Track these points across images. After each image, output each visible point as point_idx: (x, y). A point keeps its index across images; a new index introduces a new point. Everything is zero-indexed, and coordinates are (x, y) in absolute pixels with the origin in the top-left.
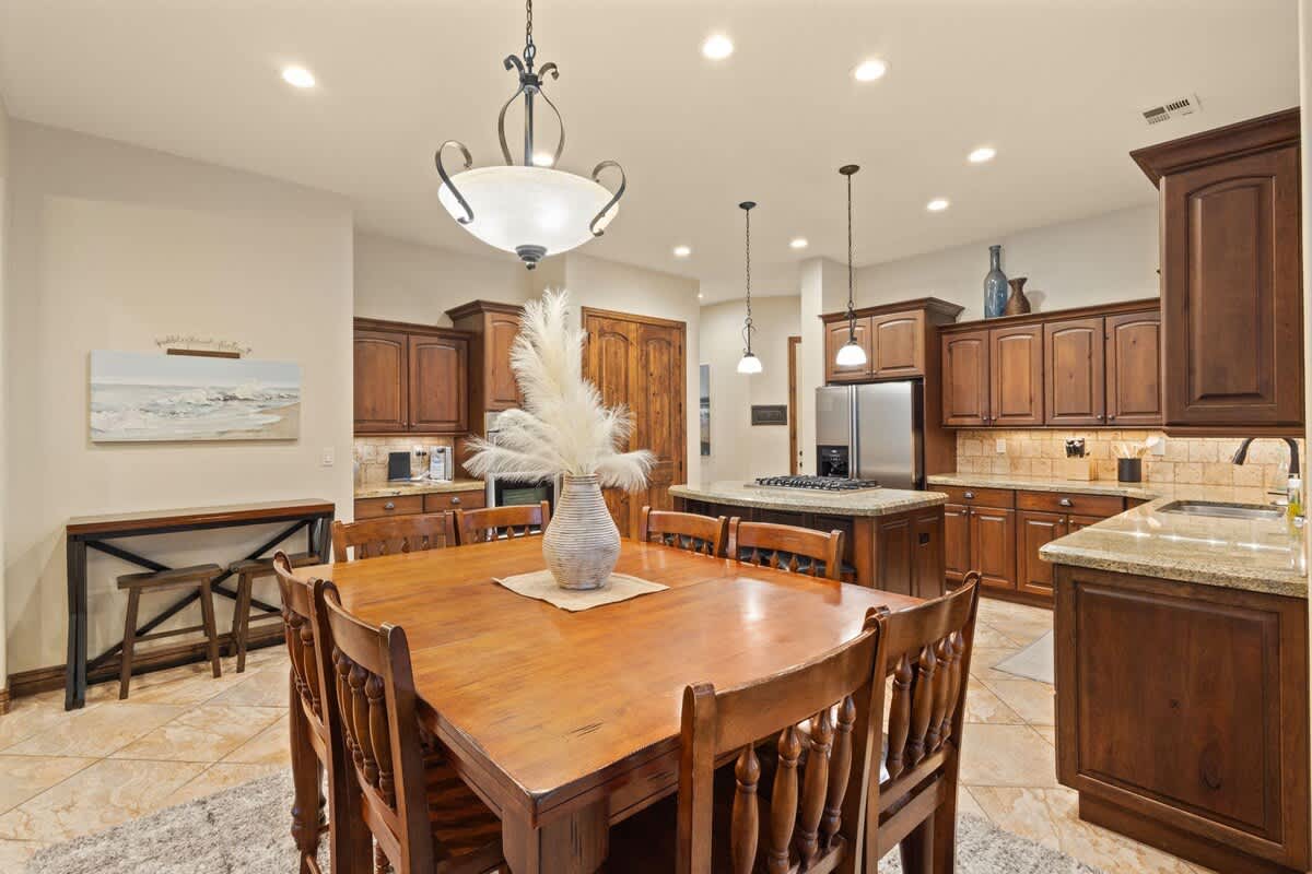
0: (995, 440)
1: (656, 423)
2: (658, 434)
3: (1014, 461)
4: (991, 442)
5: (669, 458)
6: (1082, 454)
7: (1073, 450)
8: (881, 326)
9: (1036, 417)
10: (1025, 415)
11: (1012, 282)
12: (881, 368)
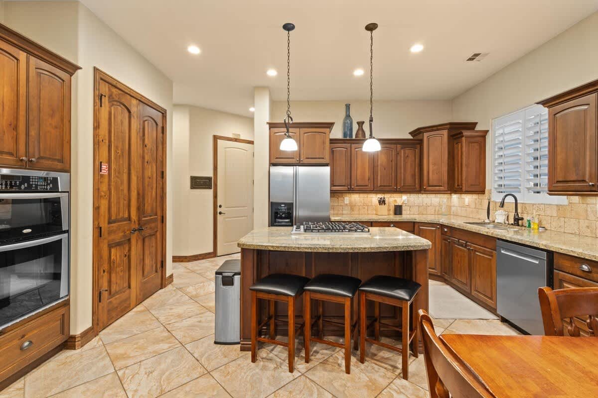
0: (344, 198)
1: (148, 185)
2: (149, 194)
3: (352, 207)
4: (342, 199)
5: (156, 215)
6: (385, 204)
7: (382, 202)
8: (306, 135)
9: (370, 187)
10: (366, 186)
11: (358, 123)
12: (305, 157)
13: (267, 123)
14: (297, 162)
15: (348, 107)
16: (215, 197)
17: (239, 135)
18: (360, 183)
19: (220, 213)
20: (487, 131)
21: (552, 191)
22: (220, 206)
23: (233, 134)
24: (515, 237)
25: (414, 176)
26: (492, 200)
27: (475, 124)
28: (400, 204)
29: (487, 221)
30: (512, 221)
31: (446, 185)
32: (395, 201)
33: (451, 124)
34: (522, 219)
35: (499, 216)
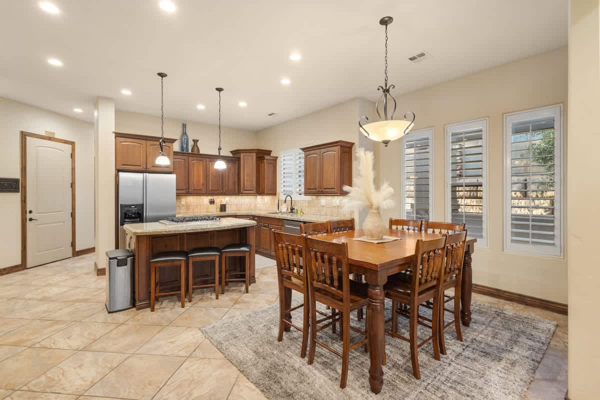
0: (181, 200)
3: (188, 207)
4: (179, 200)
6: (214, 204)
7: (212, 202)
8: (152, 146)
9: (204, 191)
10: (200, 190)
11: (194, 140)
12: (151, 166)
13: (113, 132)
14: (144, 169)
15: (184, 126)
16: (24, 201)
17: (54, 133)
18: (196, 188)
19: (31, 220)
20: (277, 157)
21: (306, 193)
22: (31, 212)
23: (46, 132)
24: (292, 217)
25: (234, 183)
26: (280, 199)
27: (271, 151)
28: (224, 204)
29: (278, 212)
30: (289, 211)
31: (255, 191)
32: (221, 201)
33: (258, 150)
34: (294, 209)
35: (284, 208)
